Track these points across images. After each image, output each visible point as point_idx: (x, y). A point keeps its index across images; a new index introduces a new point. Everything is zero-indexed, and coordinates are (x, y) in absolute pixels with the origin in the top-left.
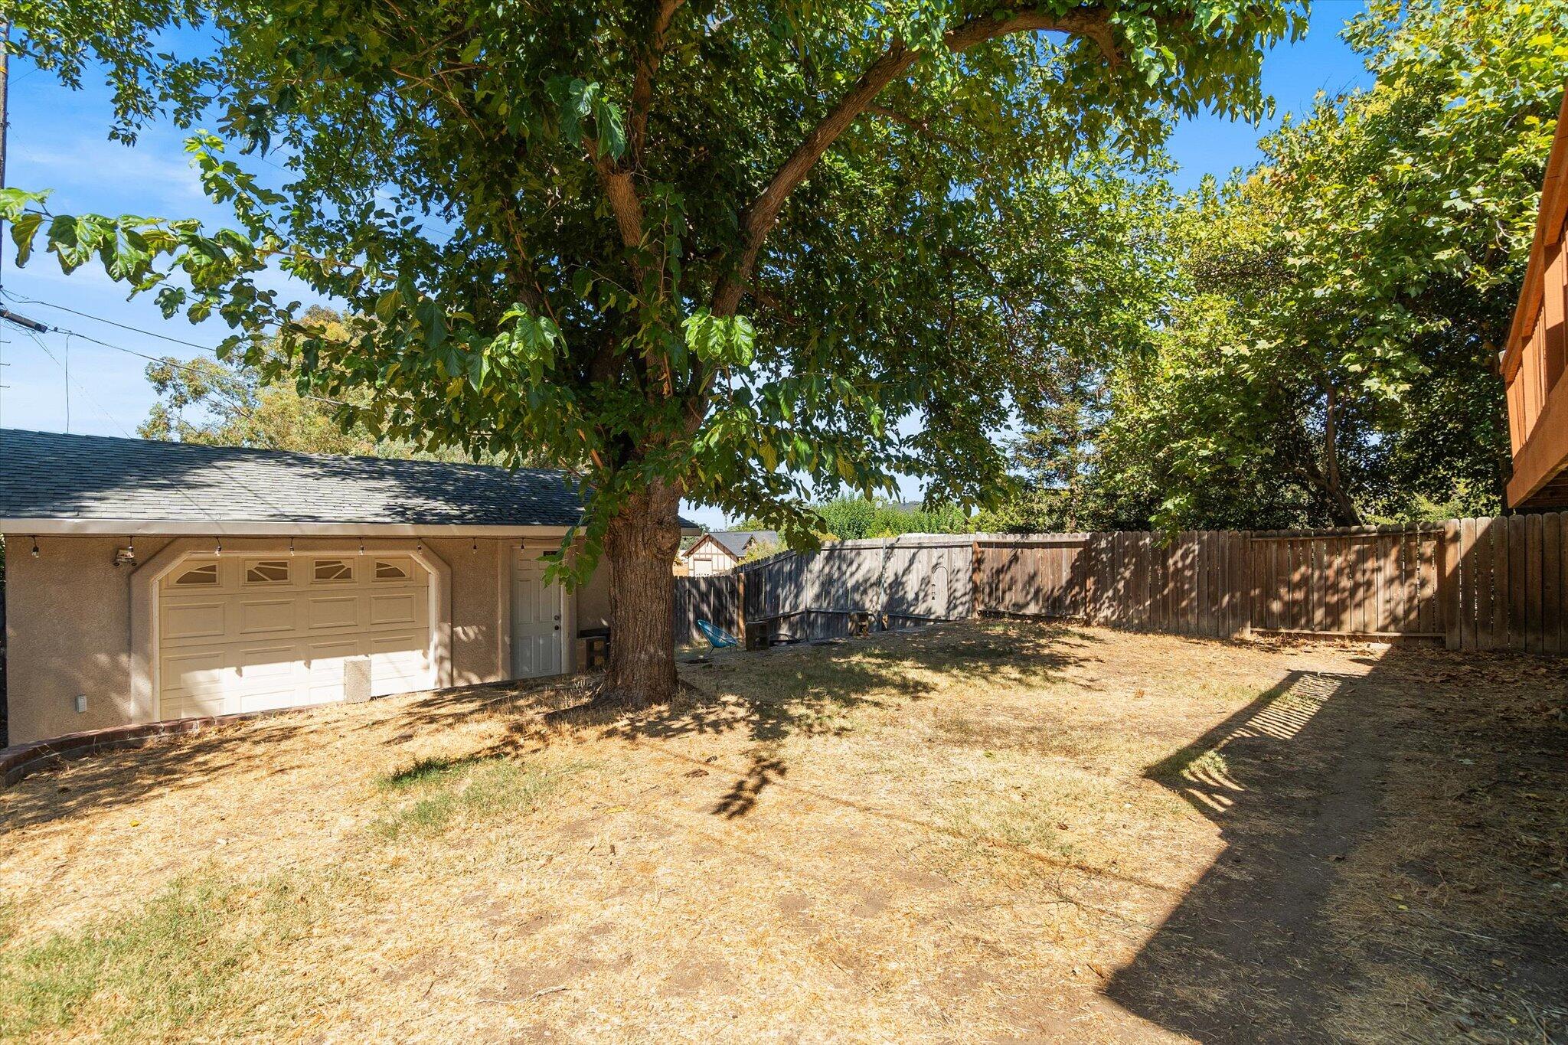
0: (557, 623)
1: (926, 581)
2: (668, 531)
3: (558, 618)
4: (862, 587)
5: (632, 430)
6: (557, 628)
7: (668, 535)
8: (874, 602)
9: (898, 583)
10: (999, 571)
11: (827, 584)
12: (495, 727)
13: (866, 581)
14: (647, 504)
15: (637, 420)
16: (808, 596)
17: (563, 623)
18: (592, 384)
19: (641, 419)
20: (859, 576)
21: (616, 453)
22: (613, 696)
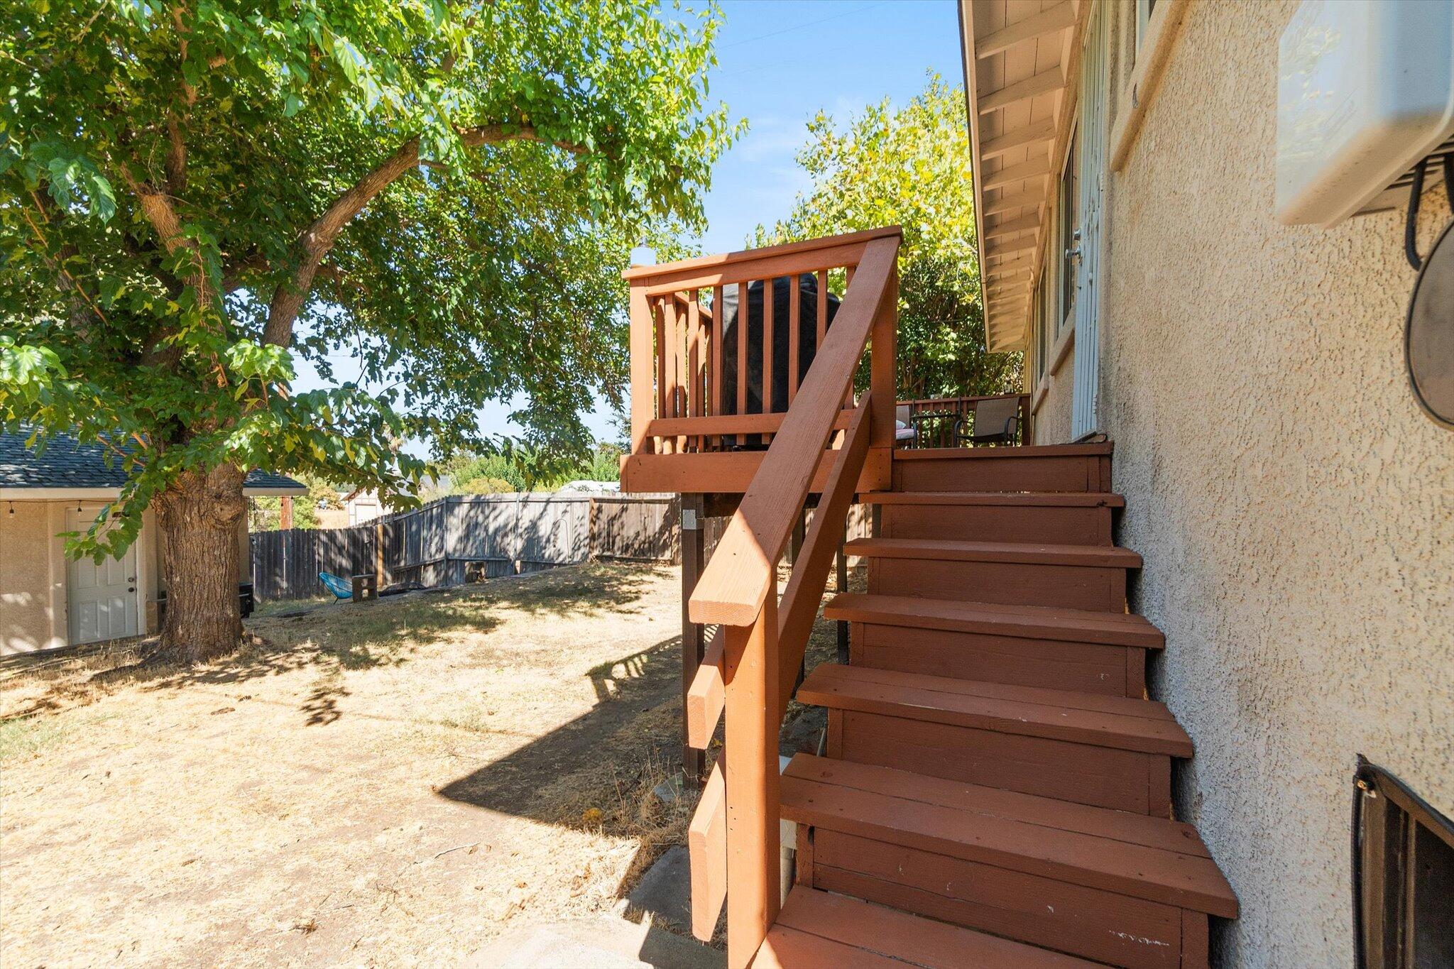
0: (132, 585)
1: (556, 525)
2: (227, 503)
3: (133, 580)
4: (503, 531)
5: (182, 414)
6: (131, 590)
7: (227, 508)
8: (514, 545)
9: (534, 526)
10: (614, 518)
11: (471, 528)
12: (35, 688)
13: (506, 526)
14: (203, 480)
15: (188, 405)
16: (452, 541)
17: (140, 585)
18: (140, 367)
19: (193, 405)
20: (501, 521)
21: (166, 433)
22: (167, 655)
